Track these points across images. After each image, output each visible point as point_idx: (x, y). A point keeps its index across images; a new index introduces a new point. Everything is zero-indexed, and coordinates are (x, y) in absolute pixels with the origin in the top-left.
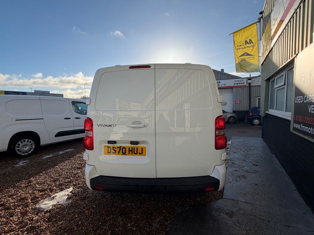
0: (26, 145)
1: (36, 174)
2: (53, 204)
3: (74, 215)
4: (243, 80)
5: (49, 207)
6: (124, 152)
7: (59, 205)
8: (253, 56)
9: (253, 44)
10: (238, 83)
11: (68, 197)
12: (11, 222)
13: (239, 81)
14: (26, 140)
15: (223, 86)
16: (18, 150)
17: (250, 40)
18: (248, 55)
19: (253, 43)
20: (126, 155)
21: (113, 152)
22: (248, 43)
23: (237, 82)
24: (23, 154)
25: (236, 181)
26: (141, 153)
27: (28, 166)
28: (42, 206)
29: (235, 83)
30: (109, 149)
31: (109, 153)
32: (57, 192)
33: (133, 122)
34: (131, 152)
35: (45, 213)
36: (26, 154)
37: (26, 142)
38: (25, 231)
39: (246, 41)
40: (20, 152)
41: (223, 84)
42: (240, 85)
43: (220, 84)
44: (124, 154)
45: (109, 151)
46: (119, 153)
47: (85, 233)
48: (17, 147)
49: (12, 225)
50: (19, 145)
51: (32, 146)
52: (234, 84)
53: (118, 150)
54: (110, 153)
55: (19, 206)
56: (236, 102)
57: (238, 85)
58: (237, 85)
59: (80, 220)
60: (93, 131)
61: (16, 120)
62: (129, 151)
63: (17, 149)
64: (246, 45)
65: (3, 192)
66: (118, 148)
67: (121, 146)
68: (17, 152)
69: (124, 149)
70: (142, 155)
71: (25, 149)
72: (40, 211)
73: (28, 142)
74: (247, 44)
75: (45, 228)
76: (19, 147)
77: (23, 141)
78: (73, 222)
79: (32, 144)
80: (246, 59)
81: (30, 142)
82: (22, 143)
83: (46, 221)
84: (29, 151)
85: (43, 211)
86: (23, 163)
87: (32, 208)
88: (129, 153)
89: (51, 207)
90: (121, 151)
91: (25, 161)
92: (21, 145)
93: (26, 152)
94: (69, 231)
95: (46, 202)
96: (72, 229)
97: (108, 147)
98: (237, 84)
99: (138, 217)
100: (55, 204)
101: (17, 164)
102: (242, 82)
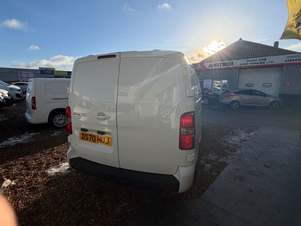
0: (61, 119)
1: (60, 144)
2: (56, 172)
3: (65, 184)
4: (299, 56)
5: (52, 174)
6: (94, 140)
7: (60, 173)
10: (292, 59)
11: (69, 168)
12: (24, 180)
13: (292, 57)
14: (61, 115)
15: (269, 64)
16: (56, 123)
20: (96, 143)
21: (86, 139)
23: (289, 59)
24: (59, 126)
25: (228, 182)
26: (107, 142)
27: (59, 136)
28: (49, 172)
29: (287, 59)
31: (83, 139)
32: (65, 162)
33: (98, 113)
34: (99, 141)
35: (48, 178)
36: (61, 126)
37: (61, 117)
38: (28, 189)
40: (57, 124)
41: (269, 62)
42: (295, 62)
43: (266, 62)
44: (94, 141)
45: (83, 138)
46: (90, 140)
47: (62, 201)
48: (55, 120)
49: (24, 182)
50: (56, 119)
51: (66, 121)
52: (286, 61)
53: (89, 137)
55: (36, 168)
56: (285, 83)
57: (292, 62)
58: (289, 62)
59: (66, 190)
60: (71, 118)
61: (53, 99)
63: (54, 122)
65: (33, 155)
66: (89, 135)
67: (92, 134)
68: (55, 124)
69: (94, 137)
70: (108, 145)
71: (60, 122)
72: (46, 175)
73: (62, 116)
75: (41, 190)
76: (56, 120)
77: (59, 116)
78: (61, 190)
79: (65, 119)
81: (64, 117)
82: (58, 117)
83: (45, 184)
84: (64, 124)
85: (47, 176)
86: (57, 133)
87: (42, 172)
88: (98, 142)
89: (53, 174)
90: (92, 138)
91: (59, 132)
92: (57, 119)
93: (61, 125)
94: (54, 197)
95: (53, 169)
96: (57, 195)
97: (83, 134)
98: (290, 60)
99: (109, 198)
100: (57, 172)
101: (53, 134)
102: (298, 59)
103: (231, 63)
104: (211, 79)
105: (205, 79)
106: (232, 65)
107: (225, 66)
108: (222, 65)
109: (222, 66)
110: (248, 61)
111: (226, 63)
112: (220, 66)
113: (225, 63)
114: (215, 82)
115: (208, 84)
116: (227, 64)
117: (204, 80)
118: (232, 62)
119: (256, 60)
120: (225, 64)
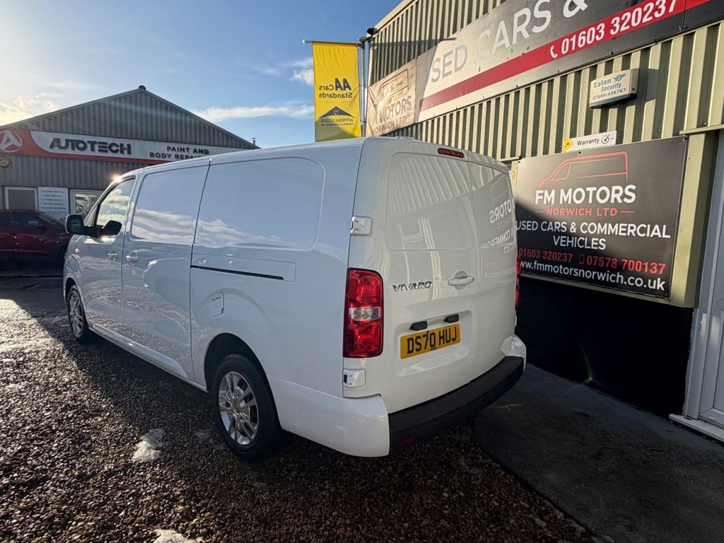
6: (432, 343)
8: (351, 117)
9: (350, 91)
17: (345, 81)
18: (342, 113)
19: (350, 89)
20: (435, 349)
21: (416, 350)
22: (340, 87)
30: (411, 342)
31: (409, 353)
34: (442, 341)
39: (337, 81)
44: (432, 347)
46: (425, 348)
53: (423, 341)
54: (412, 352)
62: (440, 338)
64: (336, 89)
66: (426, 336)
67: (430, 332)
70: (455, 343)
74: (339, 89)
80: (338, 123)
88: (439, 345)
90: (429, 341)
103: (126, 147)
104: (64, 187)
105: (42, 186)
106: (129, 152)
107: (106, 151)
108: (96, 147)
109: (99, 150)
110: (169, 148)
111: (109, 144)
112: (93, 149)
113: (106, 143)
114: (77, 195)
115: (53, 202)
116: (114, 148)
117: (36, 187)
118: (129, 146)
119: (188, 149)
120: (106, 147)
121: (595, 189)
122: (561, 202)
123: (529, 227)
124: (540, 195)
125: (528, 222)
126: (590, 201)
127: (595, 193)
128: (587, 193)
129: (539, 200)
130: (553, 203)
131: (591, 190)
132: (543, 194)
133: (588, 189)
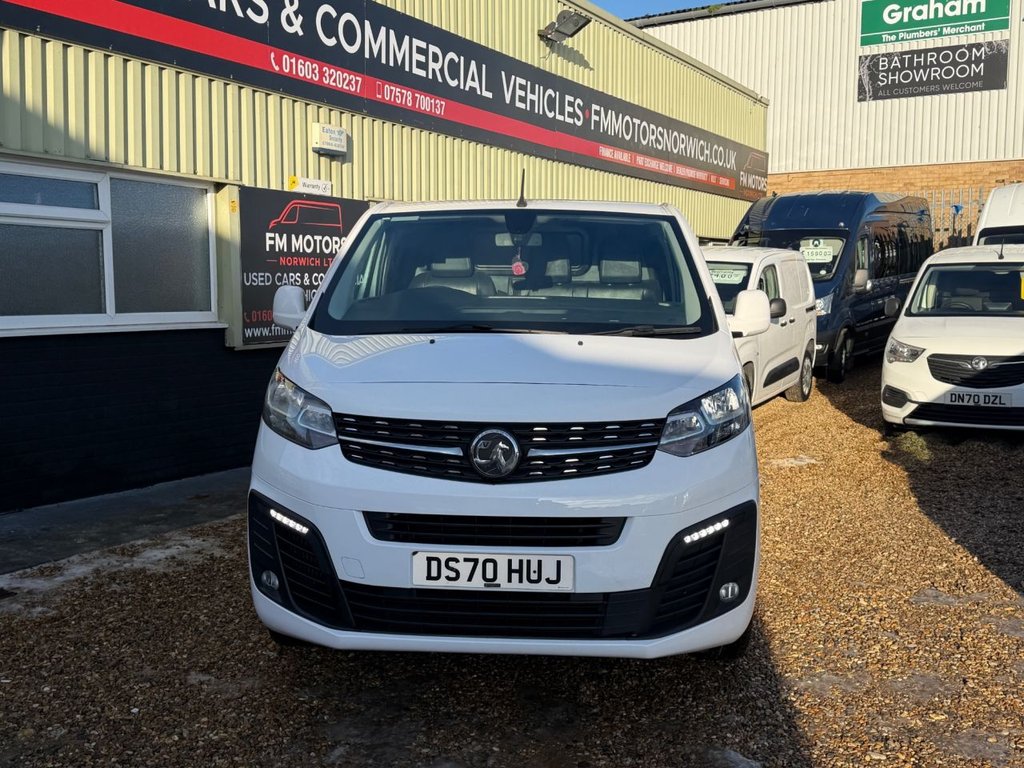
121: (320, 238)
122: (293, 250)
123: (262, 281)
124: (270, 238)
125: (260, 274)
126: (318, 251)
127: (321, 241)
128: (315, 241)
129: (270, 245)
130: (285, 250)
131: (318, 238)
132: (273, 239)
133: (316, 237)
